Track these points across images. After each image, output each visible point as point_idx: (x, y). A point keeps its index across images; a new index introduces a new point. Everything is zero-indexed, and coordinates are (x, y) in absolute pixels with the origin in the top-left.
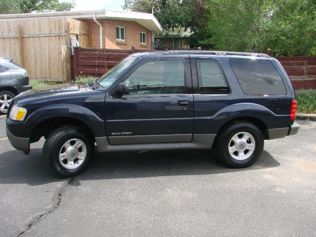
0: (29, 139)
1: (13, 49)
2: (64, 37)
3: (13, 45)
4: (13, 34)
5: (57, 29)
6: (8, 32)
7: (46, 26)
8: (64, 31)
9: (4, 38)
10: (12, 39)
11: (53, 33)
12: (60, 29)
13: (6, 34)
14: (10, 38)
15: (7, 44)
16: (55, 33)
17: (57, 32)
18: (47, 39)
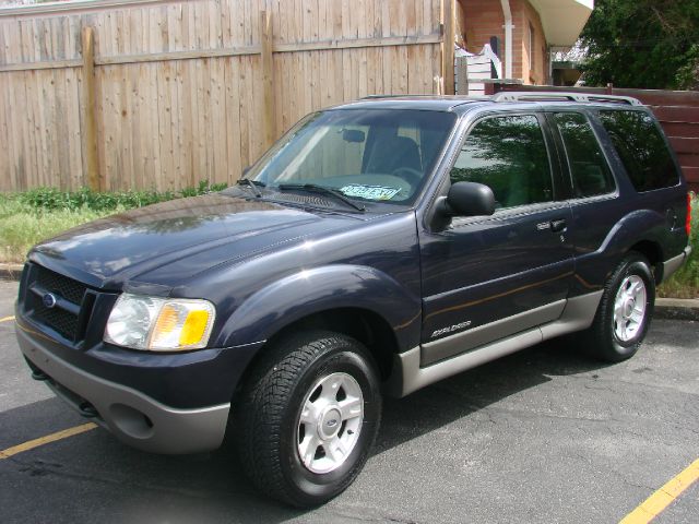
0: (228, 405)
1: (235, 93)
2: (428, 50)
3: (236, 80)
4: (236, 44)
5: (403, 23)
6: (221, 38)
7: (362, 13)
8: (427, 30)
9: (205, 59)
10: (234, 61)
11: (386, 34)
12: (412, 22)
13: (213, 44)
14: (228, 57)
15: (214, 76)
16: (392, 35)
17: (402, 31)
18: (363, 56)
